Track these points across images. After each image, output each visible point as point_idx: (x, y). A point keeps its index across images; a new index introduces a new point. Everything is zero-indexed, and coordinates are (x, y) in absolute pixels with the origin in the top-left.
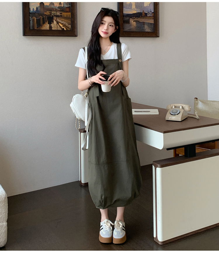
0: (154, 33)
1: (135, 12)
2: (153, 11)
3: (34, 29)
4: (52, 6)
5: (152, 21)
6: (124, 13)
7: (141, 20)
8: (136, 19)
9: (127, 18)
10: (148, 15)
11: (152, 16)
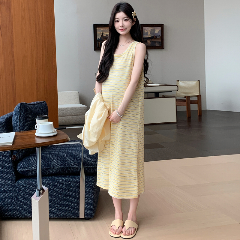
0: (161, 46)
1: (150, 36)
2: (160, 35)
3: (99, 47)
4: (107, 36)
5: (160, 41)
6: (144, 37)
7: (153, 40)
8: (150, 40)
9: (146, 40)
10: (158, 38)
11: (160, 38)
